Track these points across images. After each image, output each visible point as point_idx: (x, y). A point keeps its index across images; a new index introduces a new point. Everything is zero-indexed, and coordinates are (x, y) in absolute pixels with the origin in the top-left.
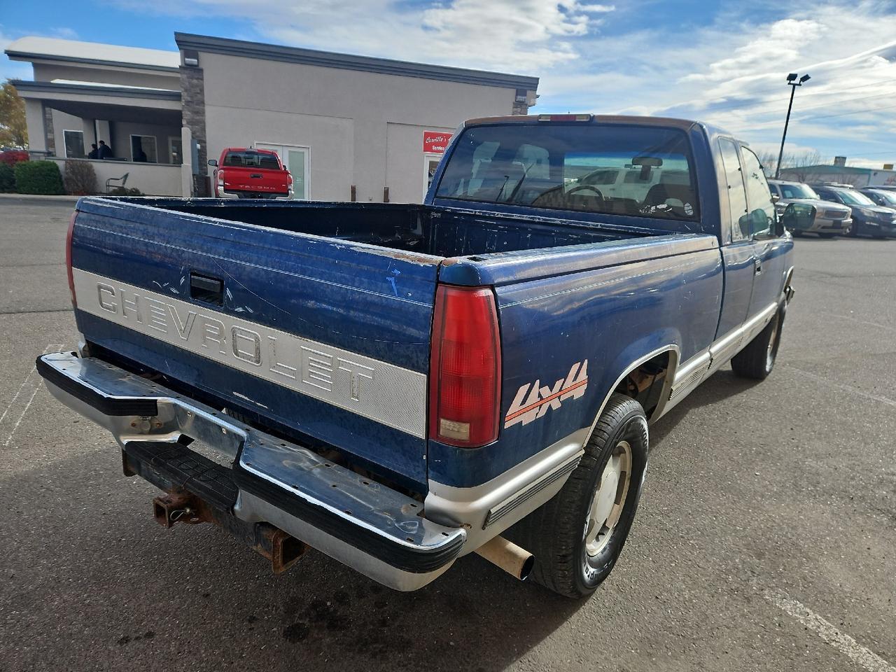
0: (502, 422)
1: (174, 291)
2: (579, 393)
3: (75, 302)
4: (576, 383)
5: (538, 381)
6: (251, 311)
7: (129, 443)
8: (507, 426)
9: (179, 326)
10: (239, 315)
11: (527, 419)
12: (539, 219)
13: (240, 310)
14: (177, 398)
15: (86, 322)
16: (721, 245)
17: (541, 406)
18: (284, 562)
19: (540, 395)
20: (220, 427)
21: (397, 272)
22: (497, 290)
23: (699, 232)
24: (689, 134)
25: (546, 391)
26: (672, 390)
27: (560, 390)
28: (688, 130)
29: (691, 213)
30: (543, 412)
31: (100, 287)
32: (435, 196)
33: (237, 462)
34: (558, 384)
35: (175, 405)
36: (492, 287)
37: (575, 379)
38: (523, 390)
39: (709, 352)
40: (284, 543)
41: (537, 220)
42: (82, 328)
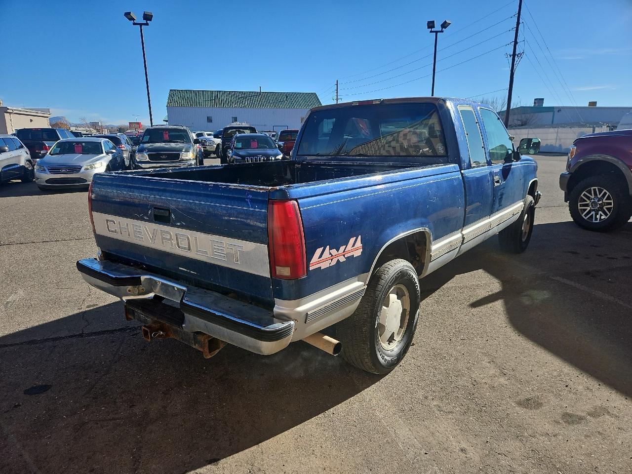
0: (308, 267)
1: (145, 218)
2: (358, 253)
3: (94, 231)
4: (355, 248)
5: (328, 247)
6: (184, 224)
7: (128, 301)
8: (311, 269)
9: (150, 237)
10: (178, 227)
11: (324, 266)
12: (357, 163)
13: (179, 224)
14: (151, 275)
15: (101, 240)
16: (461, 169)
17: (332, 260)
18: (210, 352)
19: (330, 254)
20: (174, 287)
21: (250, 196)
22: (299, 201)
23: (447, 162)
24: (437, 105)
25: (334, 252)
26: (431, 255)
27: (344, 251)
28: (437, 103)
29: (442, 152)
30: (334, 262)
31: (107, 221)
32: (297, 155)
33: (181, 301)
34: (342, 249)
35: (150, 278)
36: (296, 200)
37: (353, 246)
38: (319, 251)
39: (462, 234)
40: (209, 341)
41: (356, 164)
42: (99, 244)
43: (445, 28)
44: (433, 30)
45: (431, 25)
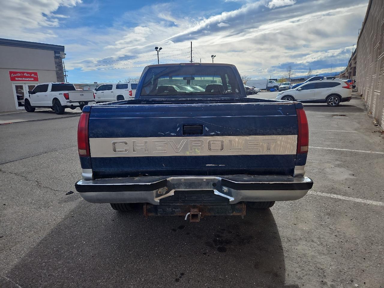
1: (173, 134)
6: (219, 133)
13: (213, 133)
20: (202, 179)
21: (281, 108)
28: (232, 67)
31: (114, 143)
35: (173, 179)
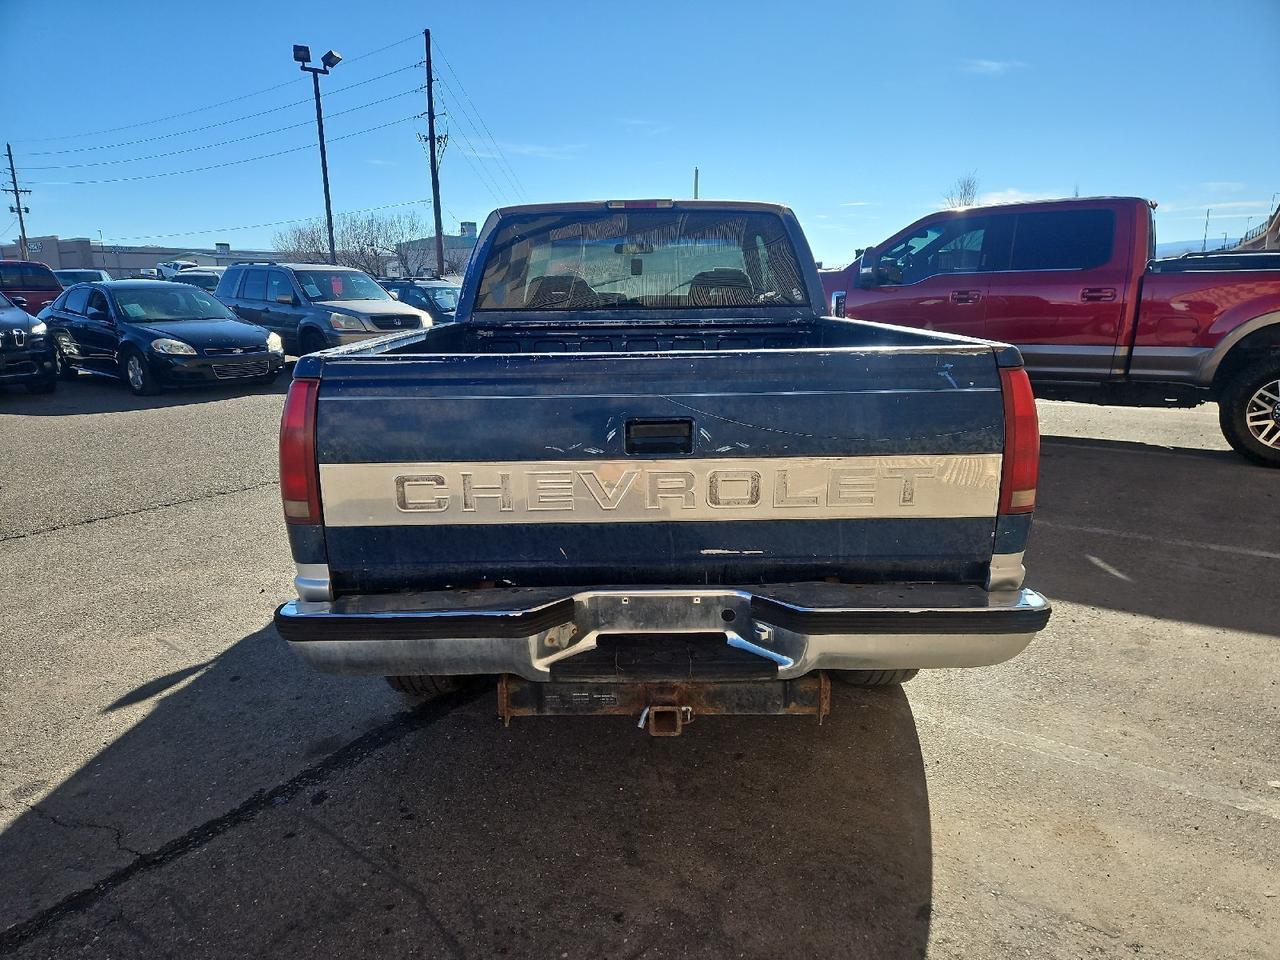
6: (745, 446)
10: (725, 455)
13: (726, 448)
20: (690, 599)
21: (949, 366)
24: (782, 218)
28: (780, 214)
29: (800, 297)
31: (402, 481)
35: (596, 598)
43: (332, 65)
44: (307, 65)
45: (302, 54)
